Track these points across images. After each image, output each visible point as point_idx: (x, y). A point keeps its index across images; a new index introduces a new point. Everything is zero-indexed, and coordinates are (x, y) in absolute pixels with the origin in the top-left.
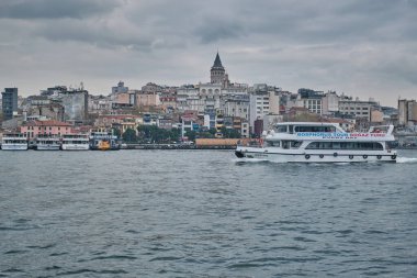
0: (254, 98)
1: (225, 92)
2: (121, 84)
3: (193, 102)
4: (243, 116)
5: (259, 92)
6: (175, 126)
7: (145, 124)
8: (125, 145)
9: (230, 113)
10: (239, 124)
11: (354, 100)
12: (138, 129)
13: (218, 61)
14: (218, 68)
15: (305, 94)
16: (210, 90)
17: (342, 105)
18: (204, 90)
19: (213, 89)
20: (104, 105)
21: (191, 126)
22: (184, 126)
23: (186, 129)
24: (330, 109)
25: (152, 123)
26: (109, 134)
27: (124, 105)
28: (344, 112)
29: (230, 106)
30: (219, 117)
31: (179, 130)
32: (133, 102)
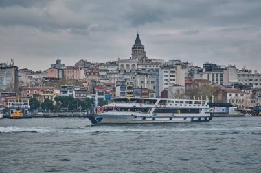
0: (162, 72)
1: (141, 67)
2: (58, 62)
3: (113, 76)
4: (151, 87)
5: (167, 67)
6: (90, 97)
7: (63, 94)
8: (41, 113)
9: (139, 85)
10: (147, 94)
11: (253, 73)
12: (55, 99)
13: (138, 40)
14: (138, 47)
15: (210, 68)
16: (128, 65)
17: (242, 78)
18: (122, 66)
19: (131, 64)
20: (37, 79)
21: (104, 97)
22: (97, 97)
23: (98, 99)
24: (230, 81)
25: (68, 94)
26: (25, 104)
27: (52, 79)
28: (243, 83)
29: (139, 79)
30: (129, 88)
31: (92, 100)
32: (61, 77)
